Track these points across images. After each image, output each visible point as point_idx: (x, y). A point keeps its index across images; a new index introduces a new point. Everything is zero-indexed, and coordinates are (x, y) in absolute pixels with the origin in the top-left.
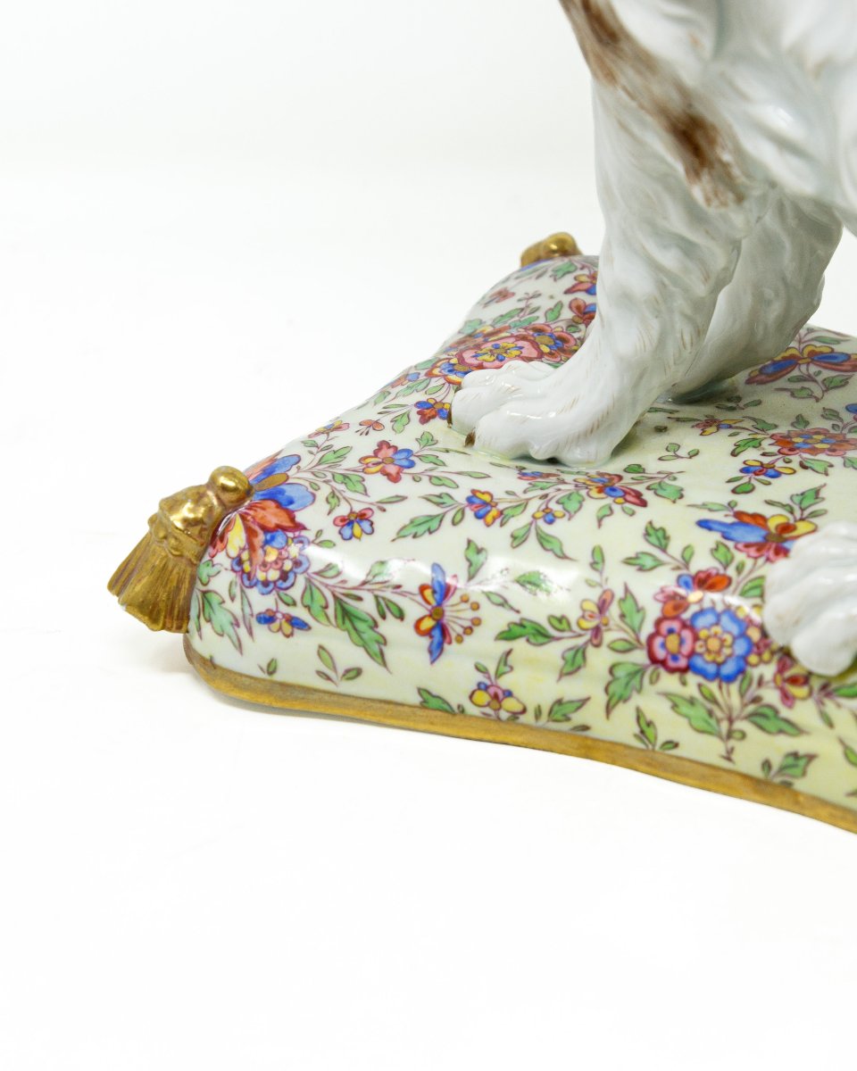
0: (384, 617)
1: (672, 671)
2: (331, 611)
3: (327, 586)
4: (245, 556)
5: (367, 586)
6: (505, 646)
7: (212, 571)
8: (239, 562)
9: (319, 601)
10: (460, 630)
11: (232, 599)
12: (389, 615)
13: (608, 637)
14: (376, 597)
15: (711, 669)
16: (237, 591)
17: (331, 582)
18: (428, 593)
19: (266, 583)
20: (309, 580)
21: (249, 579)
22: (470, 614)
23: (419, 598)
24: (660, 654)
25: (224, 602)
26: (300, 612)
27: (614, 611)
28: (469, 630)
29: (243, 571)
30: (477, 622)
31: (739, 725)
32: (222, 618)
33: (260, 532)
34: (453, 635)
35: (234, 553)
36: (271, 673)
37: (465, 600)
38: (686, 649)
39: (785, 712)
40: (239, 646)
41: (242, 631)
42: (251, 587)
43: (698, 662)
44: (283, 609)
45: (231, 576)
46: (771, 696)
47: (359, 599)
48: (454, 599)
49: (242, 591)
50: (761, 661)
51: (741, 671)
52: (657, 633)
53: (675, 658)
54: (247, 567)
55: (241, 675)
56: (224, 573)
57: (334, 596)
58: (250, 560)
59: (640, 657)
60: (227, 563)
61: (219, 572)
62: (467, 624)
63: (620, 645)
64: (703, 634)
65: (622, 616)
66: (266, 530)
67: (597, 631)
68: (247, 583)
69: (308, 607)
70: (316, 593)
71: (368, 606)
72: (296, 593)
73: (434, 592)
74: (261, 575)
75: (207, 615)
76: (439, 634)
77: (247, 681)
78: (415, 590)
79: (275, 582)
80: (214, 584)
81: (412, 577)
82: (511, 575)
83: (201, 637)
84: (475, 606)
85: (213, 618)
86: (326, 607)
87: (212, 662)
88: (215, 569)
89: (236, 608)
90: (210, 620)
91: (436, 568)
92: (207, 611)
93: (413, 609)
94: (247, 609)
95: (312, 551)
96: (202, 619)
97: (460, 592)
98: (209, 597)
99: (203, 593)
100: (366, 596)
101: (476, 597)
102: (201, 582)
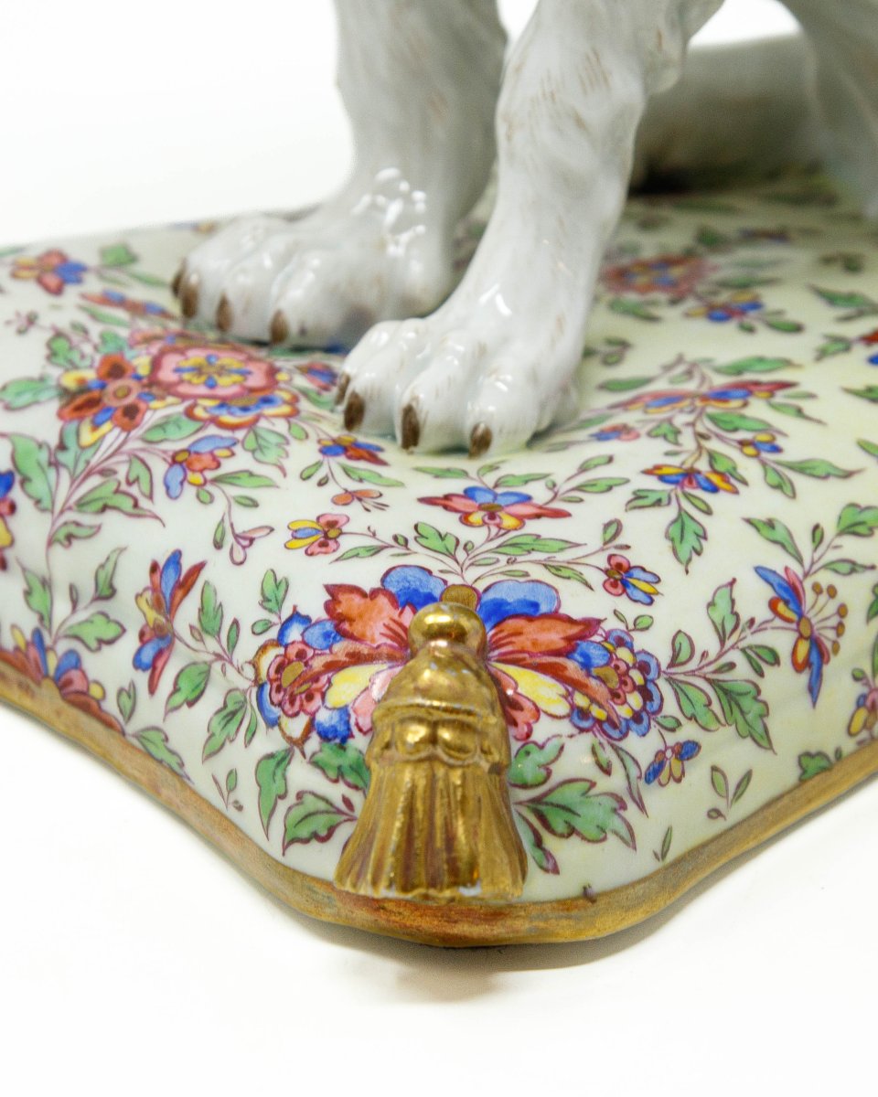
0: (761, 674)
2: (716, 707)
3: (692, 673)
4: (581, 700)
5: (729, 643)
7: (538, 757)
8: (583, 714)
9: (699, 699)
10: (831, 634)
11: (607, 770)
12: (765, 667)
14: (743, 650)
16: (608, 755)
17: (693, 665)
18: (781, 607)
19: (637, 718)
20: (671, 680)
21: (614, 726)
22: (832, 607)
23: (778, 622)
25: (593, 785)
26: (688, 732)
28: (839, 629)
29: (598, 722)
30: (842, 611)
32: (593, 813)
33: (563, 661)
34: (828, 645)
35: (563, 708)
36: (664, 855)
37: (817, 589)
40: (630, 840)
41: (632, 812)
42: (624, 735)
44: (672, 739)
45: (587, 740)
47: (732, 666)
48: (809, 597)
49: (617, 750)
54: (598, 712)
55: (633, 885)
56: (569, 744)
57: (710, 681)
58: (593, 700)
60: (565, 727)
61: (562, 748)
62: (834, 621)
66: (567, 653)
68: (616, 734)
69: (693, 718)
70: (691, 692)
71: (743, 671)
72: (670, 707)
73: (787, 603)
74: (624, 712)
75: (560, 827)
76: (814, 657)
77: (639, 889)
78: (768, 614)
79: (644, 708)
80: (561, 771)
81: (754, 599)
82: (830, 529)
83: (556, 870)
84: (832, 592)
85: (578, 823)
86: (710, 703)
87: (588, 896)
88: (551, 749)
89: (616, 782)
90: (572, 831)
91: (763, 573)
92: (558, 822)
93: (782, 640)
94: (634, 772)
95: (641, 641)
96: (550, 842)
97: (808, 584)
98: (556, 797)
99: (537, 800)
100: (735, 656)
101: (825, 578)
102: (525, 786)
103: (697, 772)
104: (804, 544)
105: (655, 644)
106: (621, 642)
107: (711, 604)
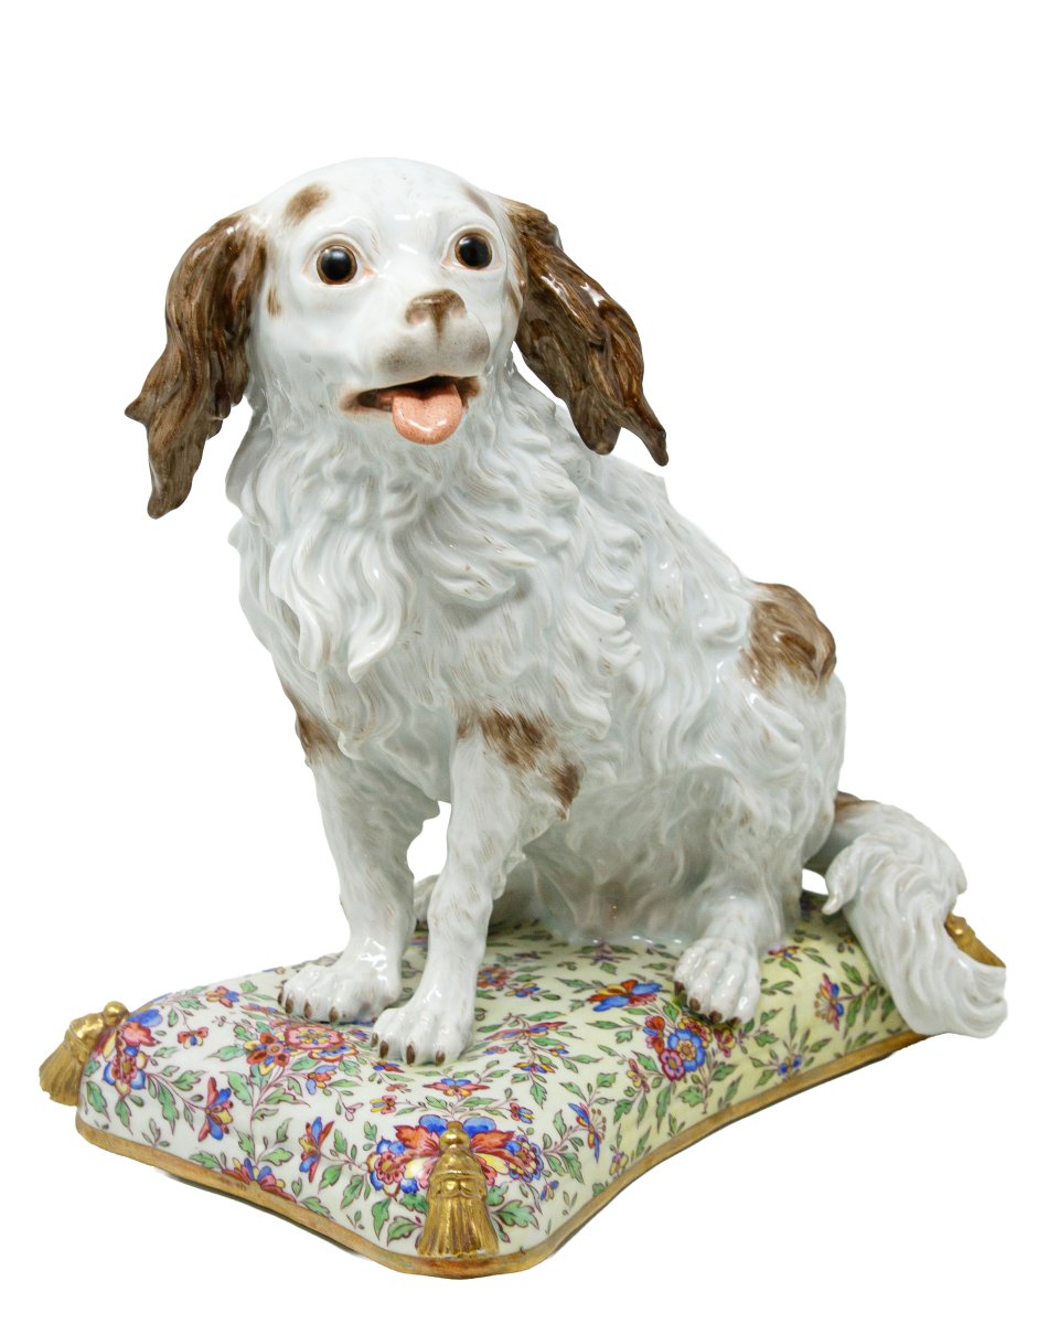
0: (578, 1150)
1: (679, 1079)
2: (563, 1165)
3: (552, 1152)
4: (513, 1166)
5: (564, 1138)
6: (617, 1125)
7: (498, 1192)
8: (514, 1172)
9: (557, 1162)
10: (601, 1131)
11: (526, 1196)
12: (578, 1147)
13: (649, 1082)
14: (570, 1140)
15: (693, 1063)
16: (526, 1189)
17: (552, 1148)
18: (581, 1120)
19: (535, 1172)
20: (545, 1155)
21: (527, 1176)
22: (600, 1119)
23: (581, 1127)
24: (671, 1073)
25: (521, 1202)
26: (554, 1177)
27: (640, 1068)
28: (604, 1128)
29: (521, 1175)
30: (604, 1120)
31: (710, 1086)
32: (522, 1215)
33: (502, 1150)
34: (601, 1135)
35: (506, 1170)
36: (549, 1231)
37: (594, 1111)
38: (679, 1062)
39: (728, 1061)
40: (537, 1226)
41: (536, 1213)
42: (531, 1180)
43: (687, 1064)
44: (550, 1180)
45: (517, 1184)
46: (720, 1057)
47: (566, 1147)
48: (591, 1115)
49: (529, 1186)
50: (709, 1042)
51: (704, 1054)
52: (663, 1064)
53: (678, 1070)
54: (519, 1171)
55: (538, 1244)
56: (510, 1186)
57: (560, 1155)
58: (517, 1166)
59: (666, 1082)
60: (508, 1178)
61: (508, 1188)
62: (602, 1125)
63: (656, 1083)
64: (679, 1049)
65: (646, 1068)
66: (503, 1146)
67: (644, 1084)
68: (528, 1180)
69: (555, 1171)
70: (554, 1159)
71: (571, 1149)
72: (547, 1167)
73: (583, 1118)
74: (530, 1170)
75: (509, 1222)
76: (596, 1141)
77: (540, 1246)
78: (577, 1124)
79: (537, 1168)
80: (509, 1196)
81: (570, 1118)
82: (594, 1086)
83: (509, 1241)
84: (599, 1112)
85: (516, 1220)
86: (560, 1164)
87: (522, 1252)
88: (504, 1187)
89: (530, 1201)
90: (514, 1223)
91: (571, 1105)
92: (508, 1219)
93: (583, 1135)
94: (537, 1196)
95: (531, 1139)
96: (506, 1229)
97: (590, 1110)
98: (507, 1209)
99: (499, 1211)
100: (567, 1143)
101: (596, 1106)
102: (494, 1205)
103: (558, 1194)
104: (585, 1092)
105: (536, 1140)
106: (523, 1140)
107: (555, 1121)
